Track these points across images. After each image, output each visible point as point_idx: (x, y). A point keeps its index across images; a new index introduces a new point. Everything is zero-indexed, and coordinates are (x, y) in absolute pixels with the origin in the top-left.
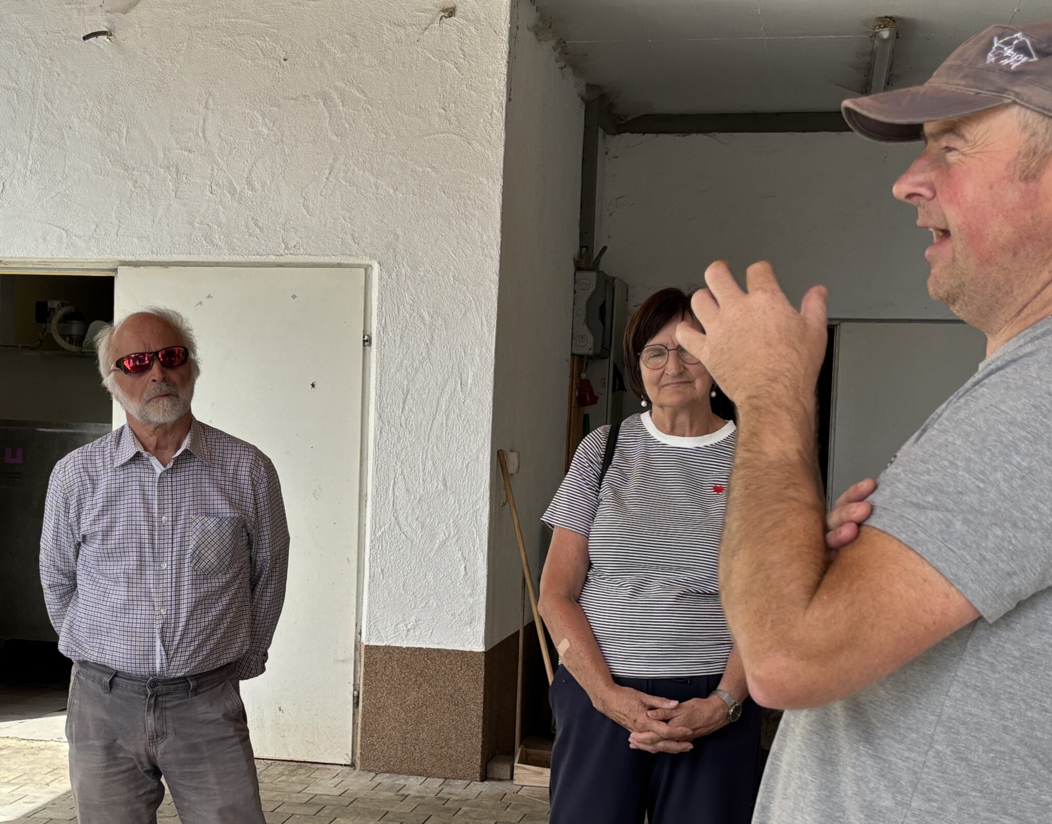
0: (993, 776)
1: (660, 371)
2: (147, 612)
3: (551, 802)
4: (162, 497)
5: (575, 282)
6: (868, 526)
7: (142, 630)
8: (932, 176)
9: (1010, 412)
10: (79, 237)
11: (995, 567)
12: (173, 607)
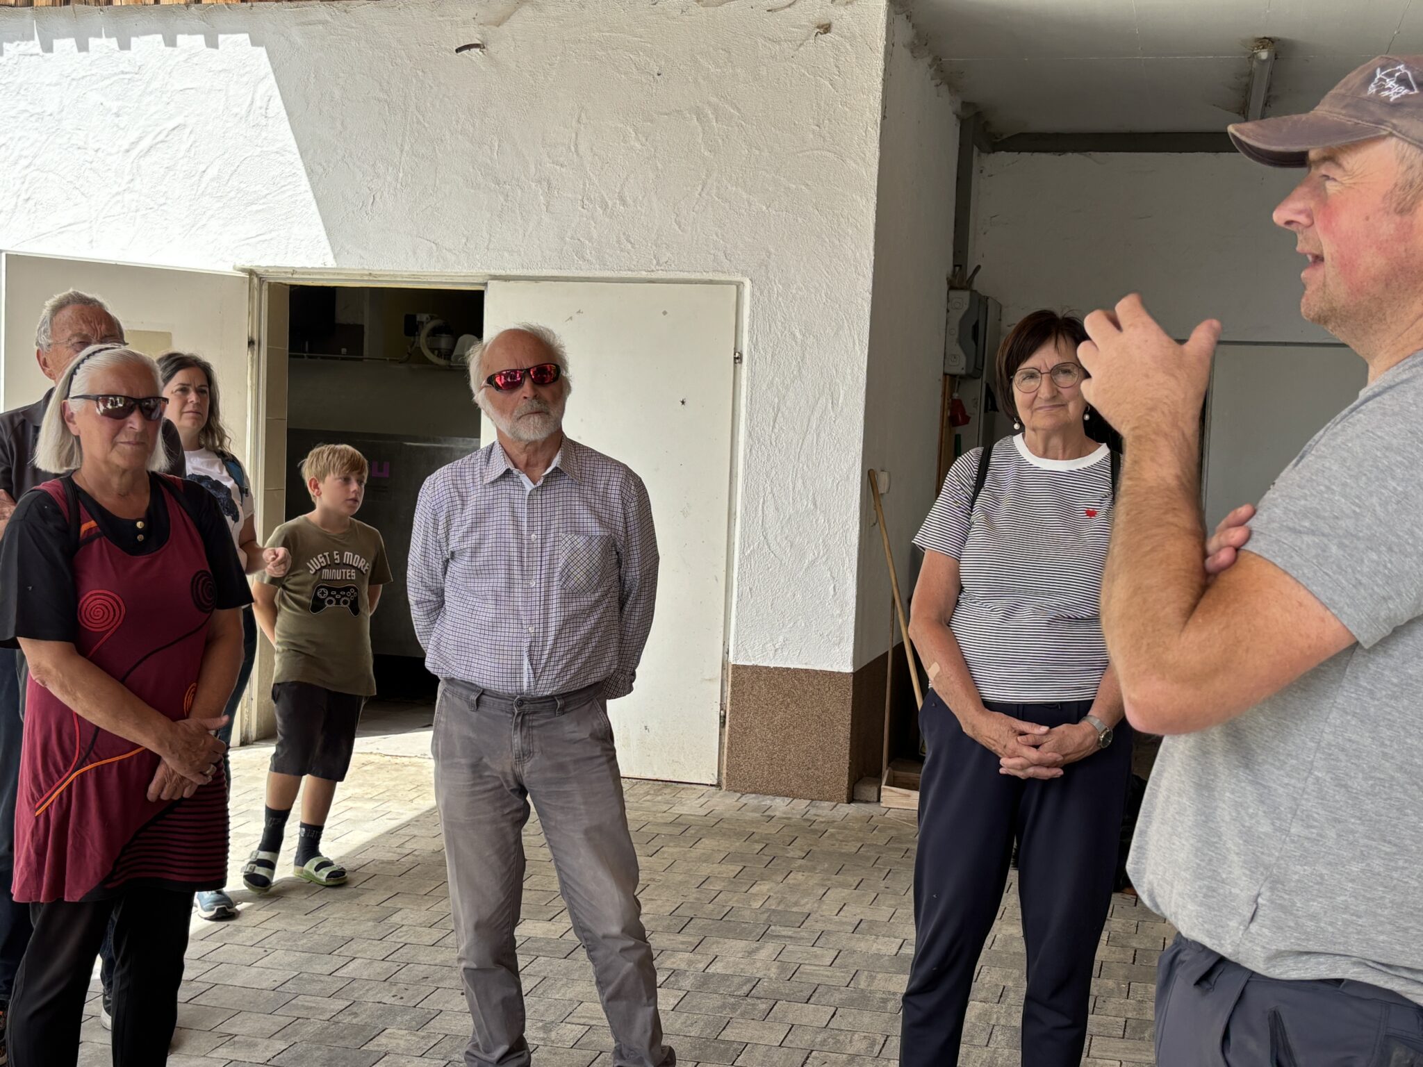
0: (1372, 803)
1: (1034, 394)
2: (516, 630)
3: (919, 825)
4: (531, 515)
5: (948, 301)
6: (1245, 550)
7: (510, 648)
8: (1312, 204)
9: (1387, 438)
10: (450, 250)
11: (1370, 591)
12: (542, 625)
